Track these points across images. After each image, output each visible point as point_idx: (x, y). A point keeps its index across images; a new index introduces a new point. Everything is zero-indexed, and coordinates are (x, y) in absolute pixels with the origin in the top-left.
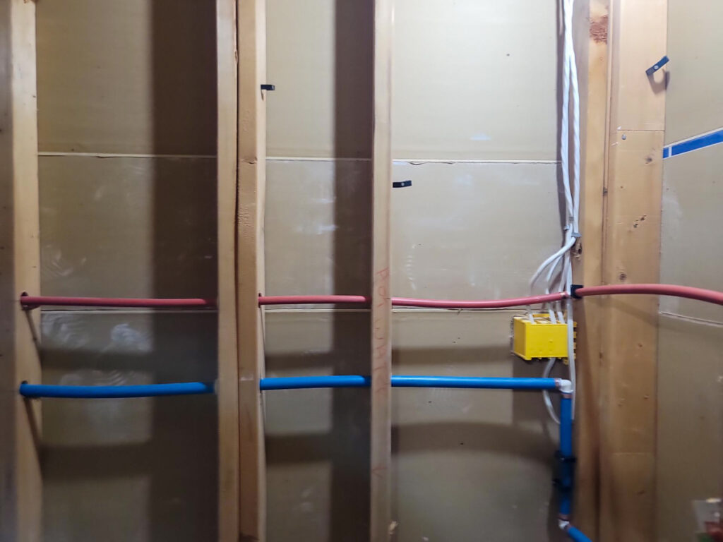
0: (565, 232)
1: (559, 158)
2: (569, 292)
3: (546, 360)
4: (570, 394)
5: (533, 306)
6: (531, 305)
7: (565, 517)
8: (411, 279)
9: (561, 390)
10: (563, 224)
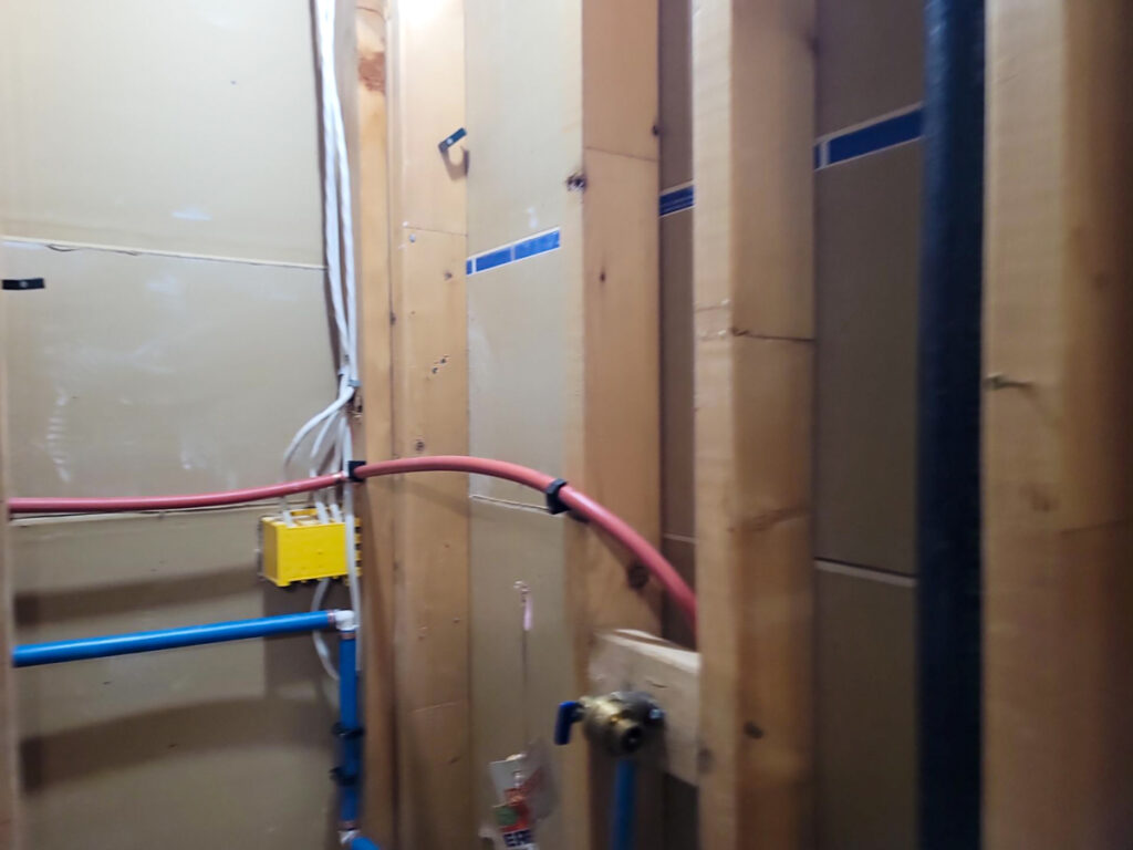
0: (340, 377)
1: (326, 262)
2: (345, 473)
3: (313, 583)
4: (353, 632)
5: (289, 498)
6: (288, 497)
7: (348, 824)
8: (59, 461)
9: (338, 627)
10: (337, 366)
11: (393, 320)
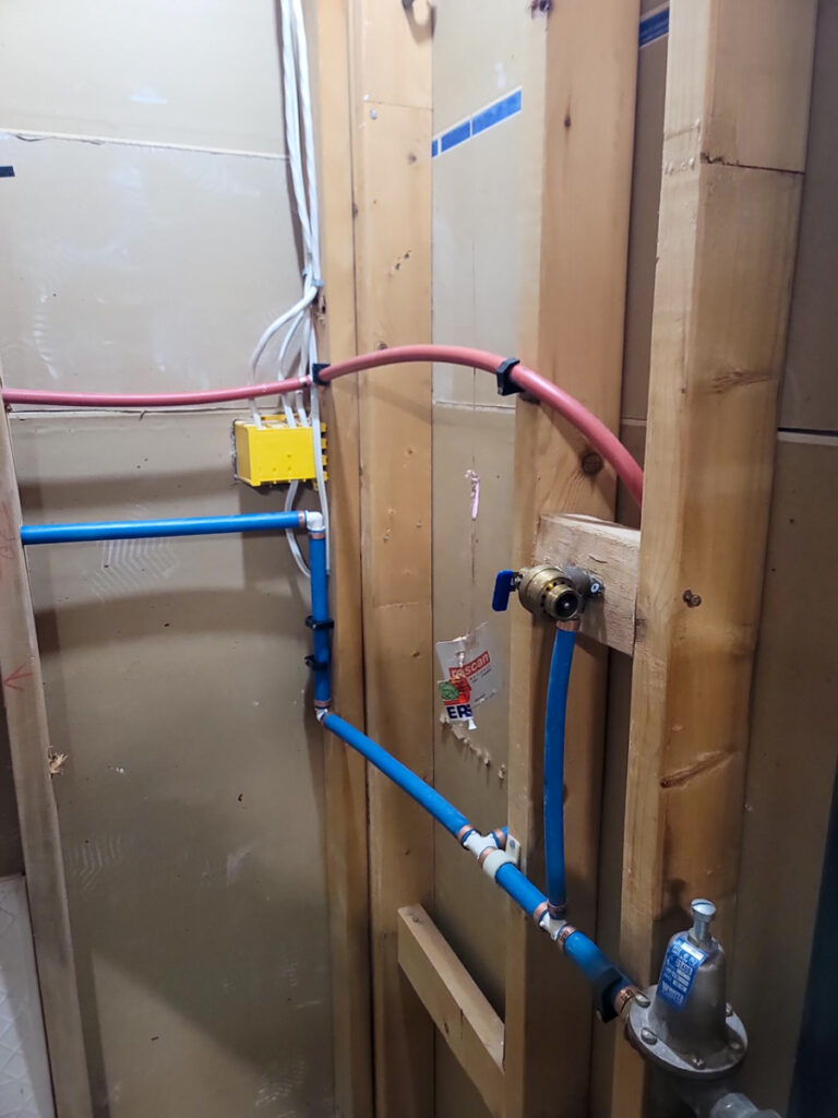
0: (304, 278)
1: (287, 151)
2: (311, 377)
3: (283, 486)
4: (324, 532)
5: (259, 400)
6: (257, 399)
7: (323, 704)
8: (47, 359)
9: (309, 527)
10: (302, 266)
11: (355, 212)
